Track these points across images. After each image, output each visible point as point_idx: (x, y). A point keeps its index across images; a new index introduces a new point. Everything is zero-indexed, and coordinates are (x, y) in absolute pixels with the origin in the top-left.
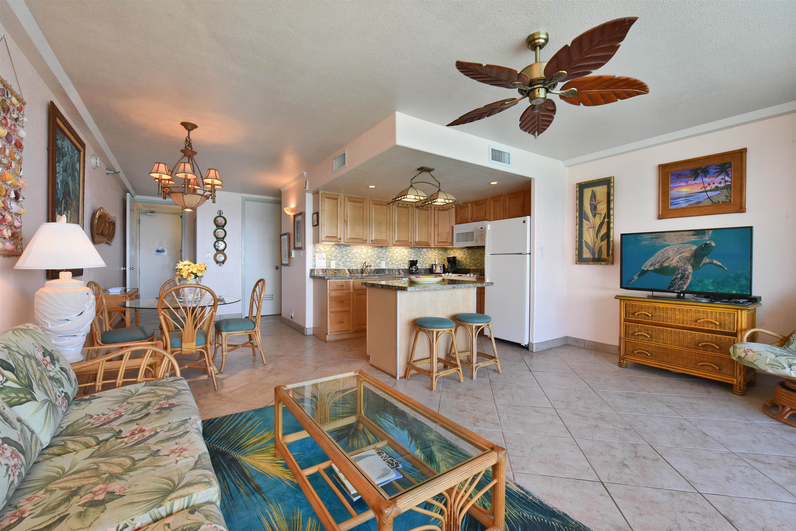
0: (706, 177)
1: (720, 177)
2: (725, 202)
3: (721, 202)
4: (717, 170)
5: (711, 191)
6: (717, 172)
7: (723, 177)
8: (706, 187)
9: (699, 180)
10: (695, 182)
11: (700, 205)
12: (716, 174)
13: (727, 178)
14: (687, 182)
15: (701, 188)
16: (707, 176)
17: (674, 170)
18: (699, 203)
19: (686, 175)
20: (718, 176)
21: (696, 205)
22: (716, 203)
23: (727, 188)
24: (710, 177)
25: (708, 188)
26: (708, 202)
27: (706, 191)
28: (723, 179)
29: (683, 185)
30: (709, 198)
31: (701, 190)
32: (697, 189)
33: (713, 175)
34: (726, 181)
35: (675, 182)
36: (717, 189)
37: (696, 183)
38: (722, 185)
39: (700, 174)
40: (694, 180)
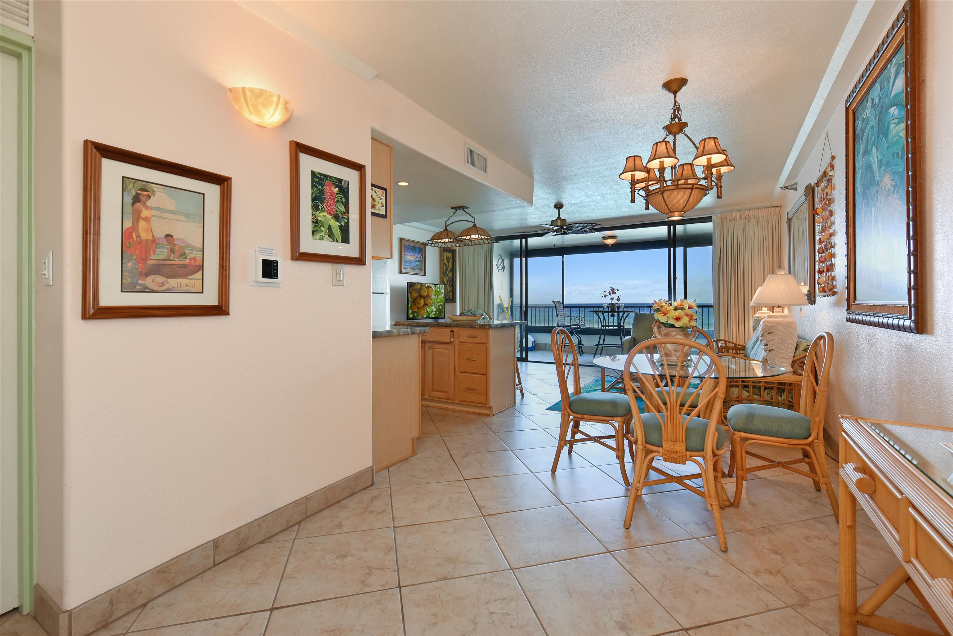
1: (420, 255)
5: (417, 261)
12: (419, 253)
13: (421, 256)
14: (410, 253)
17: (406, 243)
18: (413, 267)
25: (416, 259)
30: (416, 265)
32: (413, 258)
34: (421, 258)
37: (413, 255)
38: (420, 260)
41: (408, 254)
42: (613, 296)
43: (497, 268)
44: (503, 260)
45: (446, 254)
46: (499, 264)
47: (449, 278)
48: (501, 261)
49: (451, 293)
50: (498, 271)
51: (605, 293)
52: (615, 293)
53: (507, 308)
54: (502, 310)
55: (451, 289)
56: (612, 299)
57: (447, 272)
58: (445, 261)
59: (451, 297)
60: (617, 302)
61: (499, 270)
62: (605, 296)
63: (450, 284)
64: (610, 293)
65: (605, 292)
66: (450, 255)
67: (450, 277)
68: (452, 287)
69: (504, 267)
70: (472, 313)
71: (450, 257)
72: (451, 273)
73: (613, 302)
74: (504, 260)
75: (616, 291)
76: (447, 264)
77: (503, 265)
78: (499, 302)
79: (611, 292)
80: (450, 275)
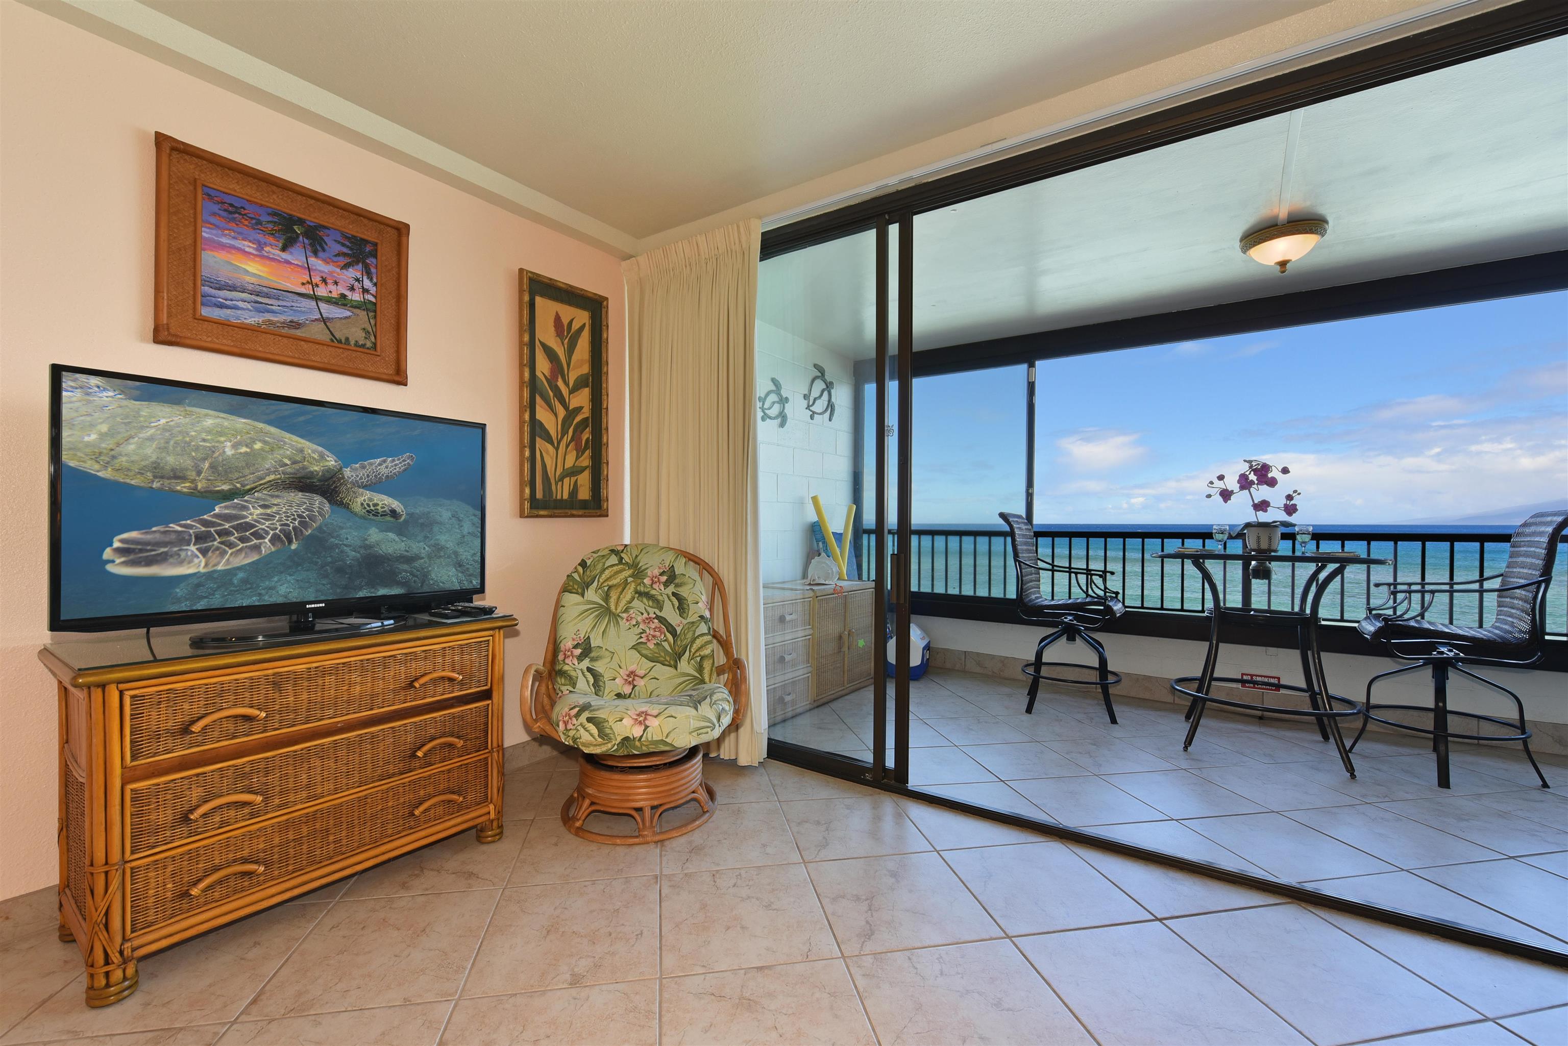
0: (315, 253)
1: (353, 273)
2: (363, 346)
3: (352, 343)
4: (345, 250)
5: (329, 301)
6: (345, 255)
7: (359, 275)
8: (317, 286)
9: (296, 256)
10: (285, 256)
11: (298, 333)
12: (343, 260)
13: (367, 283)
14: (260, 246)
15: (303, 284)
16: (321, 254)
18: (296, 325)
19: (259, 223)
20: (346, 267)
21: (285, 331)
22: (340, 341)
23: (367, 310)
24: (326, 261)
25: (321, 291)
26: (318, 332)
27: (317, 299)
28: (357, 280)
29: (247, 249)
30: (324, 320)
31: (302, 290)
32: (293, 282)
33: (335, 259)
34: (365, 291)
35: (217, 227)
36: (341, 302)
37: (288, 262)
38: (356, 297)
39: (301, 238)
40: (284, 249)
41: (249, 247)
42: (1262, 492)
43: (808, 407)
44: (829, 386)
45: (546, 308)
46: (815, 393)
47: (572, 413)
48: (819, 385)
49: (584, 479)
50: (812, 417)
51: (1220, 484)
52: (1272, 483)
53: (839, 537)
54: (820, 544)
55: (585, 461)
56: (1262, 506)
57: (560, 383)
58: (546, 333)
59: (584, 494)
60: (1282, 516)
61: (814, 413)
62: (1226, 495)
63: (576, 438)
64: (1245, 485)
65: (1221, 478)
66: (581, 317)
67: (581, 408)
68: (588, 453)
69: (831, 407)
70: (626, 558)
71: (576, 326)
72: (586, 393)
73: (1263, 517)
74: (831, 383)
75: (1274, 473)
76: (561, 353)
77: (829, 401)
78: (815, 518)
79: (1252, 477)
80: (581, 399)
